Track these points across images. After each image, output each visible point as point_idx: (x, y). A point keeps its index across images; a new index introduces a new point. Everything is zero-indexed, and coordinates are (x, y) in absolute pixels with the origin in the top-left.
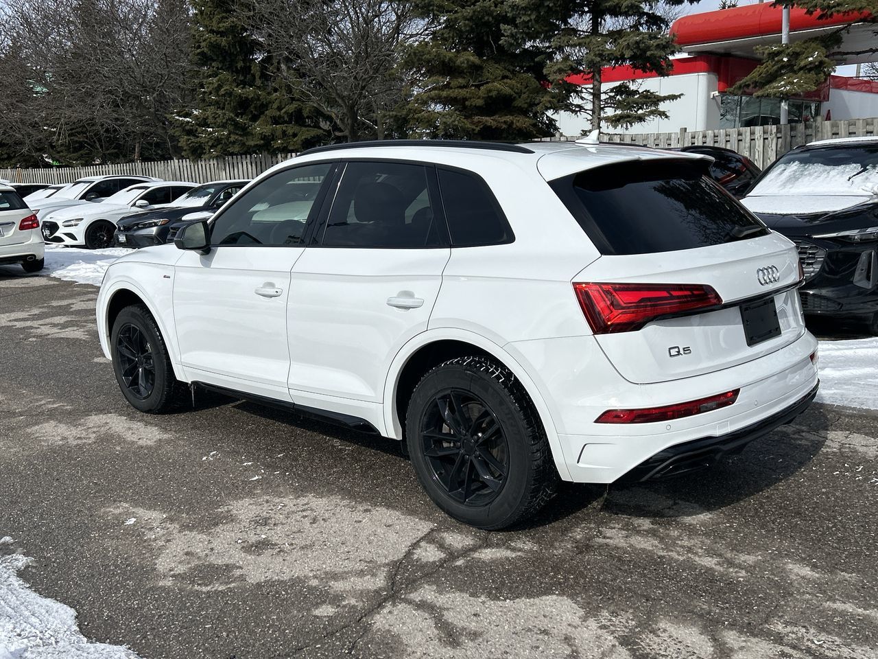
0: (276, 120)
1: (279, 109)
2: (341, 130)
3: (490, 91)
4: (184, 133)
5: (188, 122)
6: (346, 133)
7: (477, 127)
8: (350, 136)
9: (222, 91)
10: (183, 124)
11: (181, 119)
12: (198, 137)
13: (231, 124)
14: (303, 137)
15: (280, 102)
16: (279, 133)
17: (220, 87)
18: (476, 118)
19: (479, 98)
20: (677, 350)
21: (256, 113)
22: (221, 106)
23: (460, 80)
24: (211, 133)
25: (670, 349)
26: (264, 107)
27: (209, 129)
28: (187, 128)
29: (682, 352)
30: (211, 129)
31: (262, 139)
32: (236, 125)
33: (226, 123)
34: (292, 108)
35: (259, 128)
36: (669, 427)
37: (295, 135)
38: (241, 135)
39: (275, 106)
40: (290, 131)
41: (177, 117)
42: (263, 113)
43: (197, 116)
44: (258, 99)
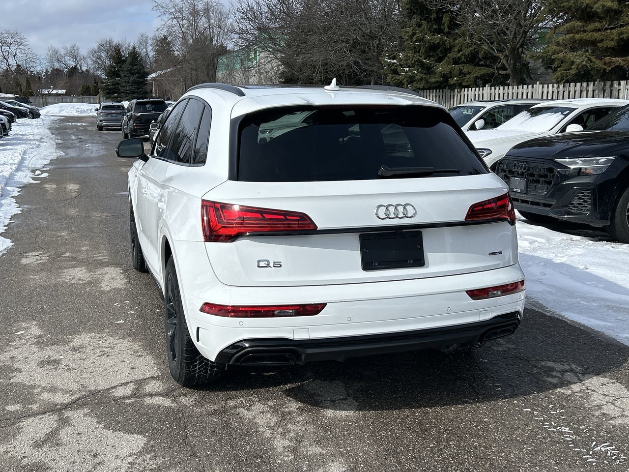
0: (456, 62)
1: (459, 51)
2: (505, 69)
3: (622, 33)
4: (391, 72)
5: (394, 63)
6: (509, 71)
7: (609, 67)
8: (511, 74)
9: (414, 39)
10: (389, 65)
11: (389, 61)
12: (400, 75)
13: (418, 65)
14: (474, 75)
15: (462, 46)
16: (456, 72)
17: (414, 34)
18: (607, 59)
19: (612, 40)
20: (266, 262)
21: (441, 55)
22: (418, 50)
23: (597, 24)
24: (407, 72)
25: (259, 261)
26: (450, 49)
27: (406, 69)
28: (393, 68)
29: (271, 265)
30: (408, 69)
31: (441, 76)
32: (422, 65)
33: (415, 64)
34: (467, 51)
35: (441, 68)
36: (241, 323)
37: (469, 73)
38: (425, 74)
39: (456, 49)
40: (465, 70)
41: (386, 60)
42: (446, 55)
43: (400, 58)
44: (444, 43)
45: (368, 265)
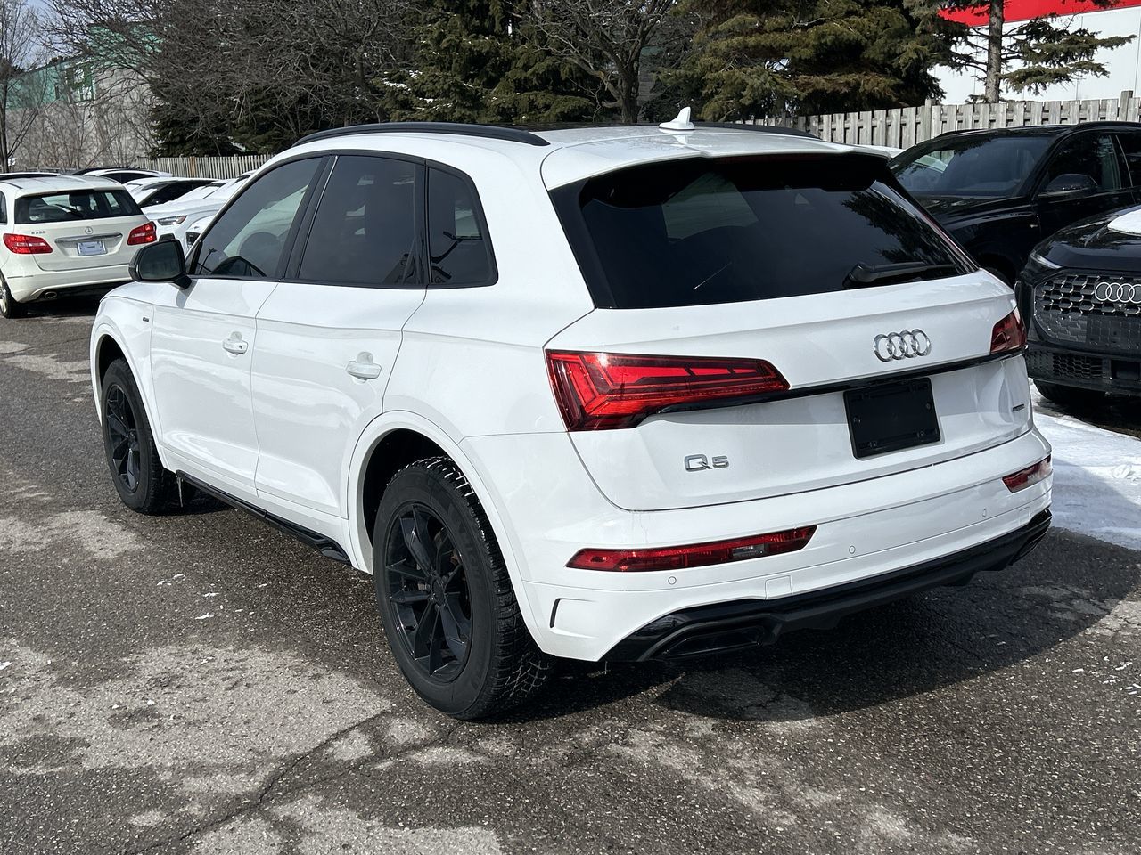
0: (521, 86)
1: (526, 67)
2: (612, 99)
3: (823, 35)
4: (397, 106)
5: (402, 89)
6: (619, 103)
7: (803, 91)
8: (624, 108)
9: (444, 44)
10: (394, 92)
11: (392, 85)
12: (415, 111)
13: (455, 92)
14: (558, 111)
15: (529, 58)
16: (524, 104)
17: (442, 36)
18: (802, 78)
19: (807, 46)
20: (701, 460)
21: (493, 75)
22: (447, 65)
23: (780, 19)
24: (431, 105)
25: (688, 459)
26: (507, 65)
27: (428, 100)
28: (401, 97)
29: (710, 463)
30: (431, 100)
31: (499, 114)
32: (463, 92)
33: (449, 89)
34: (542, 67)
35: (495, 98)
36: (672, 581)
37: (547, 107)
38: (469, 108)
39: (520, 64)
40: (540, 101)
41: (387, 83)
42: (502, 75)
43: (413, 80)
44: (497, 53)
45: (863, 448)
